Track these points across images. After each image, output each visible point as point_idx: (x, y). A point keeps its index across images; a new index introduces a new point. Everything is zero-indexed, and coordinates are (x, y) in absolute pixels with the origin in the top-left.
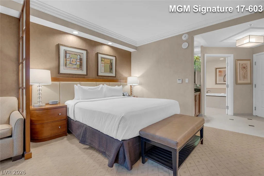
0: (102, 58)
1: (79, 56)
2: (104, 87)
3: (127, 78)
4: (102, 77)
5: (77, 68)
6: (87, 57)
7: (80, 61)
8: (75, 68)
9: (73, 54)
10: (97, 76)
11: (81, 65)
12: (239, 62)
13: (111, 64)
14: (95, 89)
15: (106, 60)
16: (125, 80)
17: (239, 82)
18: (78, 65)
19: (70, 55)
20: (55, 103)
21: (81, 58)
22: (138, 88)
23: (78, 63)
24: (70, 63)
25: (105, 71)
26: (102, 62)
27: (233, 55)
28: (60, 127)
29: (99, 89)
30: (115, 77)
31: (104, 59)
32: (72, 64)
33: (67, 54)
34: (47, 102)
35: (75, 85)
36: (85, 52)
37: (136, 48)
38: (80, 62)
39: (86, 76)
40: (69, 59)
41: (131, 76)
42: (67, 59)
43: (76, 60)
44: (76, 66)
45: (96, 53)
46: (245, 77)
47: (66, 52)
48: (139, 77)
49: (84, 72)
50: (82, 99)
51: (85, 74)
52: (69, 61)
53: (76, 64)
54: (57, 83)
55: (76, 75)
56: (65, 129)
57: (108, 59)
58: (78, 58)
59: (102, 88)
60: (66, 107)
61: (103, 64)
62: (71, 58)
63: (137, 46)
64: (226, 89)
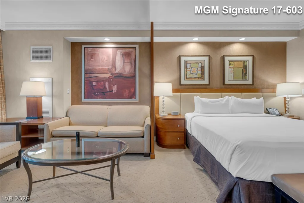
0: (229, 61)
1: (200, 64)
2: (231, 99)
3: (276, 86)
4: (230, 86)
5: (198, 77)
6: (209, 63)
7: (201, 69)
8: (196, 78)
9: (193, 63)
10: (223, 85)
11: (202, 73)
13: (245, 67)
14: (218, 101)
15: (236, 63)
16: (273, 88)
18: (199, 74)
19: (190, 65)
20: (176, 114)
21: (202, 66)
22: (300, 102)
23: (199, 72)
24: (191, 73)
25: (235, 78)
26: (230, 67)
28: (178, 139)
29: (223, 102)
30: (253, 85)
31: (233, 62)
32: (192, 73)
33: (188, 64)
34: (170, 113)
35: (195, 97)
36: (206, 59)
37: (296, 33)
38: (201, 71)
39: (208, 86)
40: (189, 69)
41: (286, 82)
42: (188, 70)
43: (197, 69)
44: (197, 75)
45: (221, 56)
47: (186, 62)
49: (206, 82)
50: (201, 113)
51: (208, 83)
52: (190, 71)
53: (197, 74)
54: (178, 94)
55: (196, 85)
56: (184, 142)
57: (241, 61)
58: (199, 67)
59: (228, 101)
60: (184, 119)
61: (232, 69)
62: (192, 67)
63: (300, 29)
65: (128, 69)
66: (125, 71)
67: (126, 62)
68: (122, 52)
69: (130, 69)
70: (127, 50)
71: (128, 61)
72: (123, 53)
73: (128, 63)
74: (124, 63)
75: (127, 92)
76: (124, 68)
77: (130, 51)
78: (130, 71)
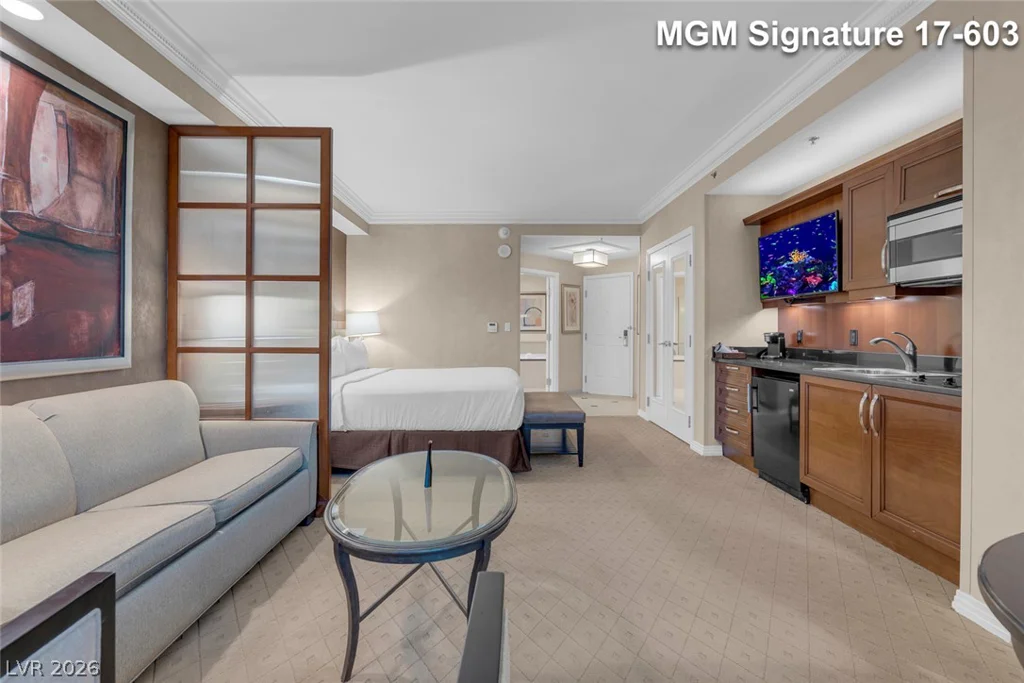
12: (566, 289)
17: (566, 329)
22: (374, 344)
27: (558, 274)
37: (366, 227)
46: (573, 320)
48: (380, 313)
63: (370, 223)
64: (545, 343)
65: (89, 208)
66: (77, 217)
67: (81, 174)
68: (62, 113)
69: (99, 214)
70: (89, 118)
71: (94, 173)
72: (72, 121)
73: (92, 179)
74: (72, 172)
75: (85, 325)
76: (70, 198)
77: (101, 127)
78: (101, 225)
